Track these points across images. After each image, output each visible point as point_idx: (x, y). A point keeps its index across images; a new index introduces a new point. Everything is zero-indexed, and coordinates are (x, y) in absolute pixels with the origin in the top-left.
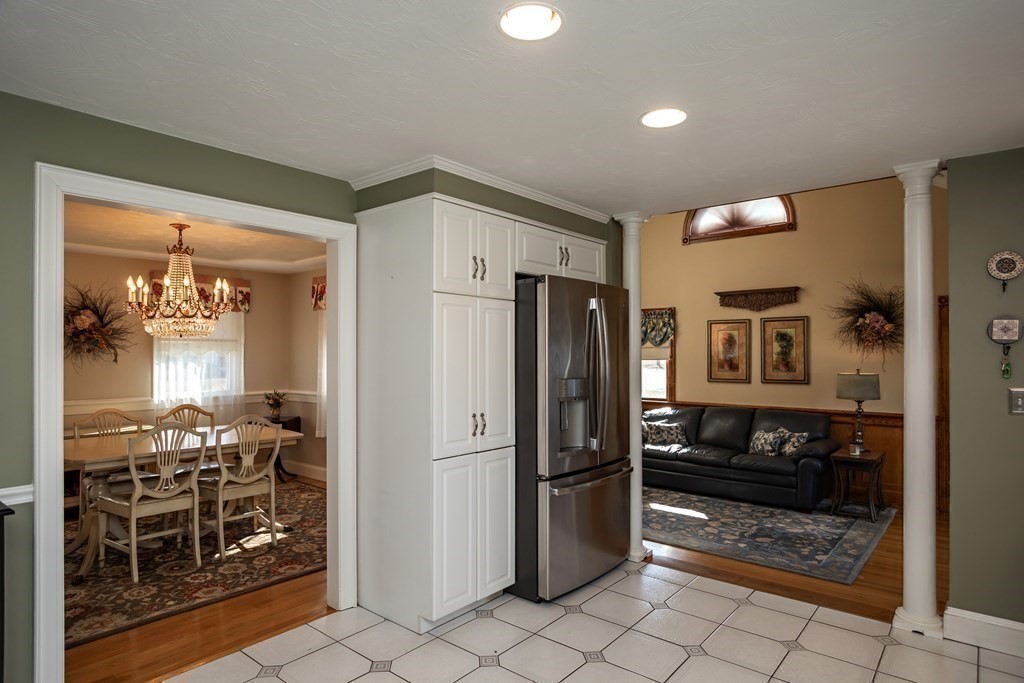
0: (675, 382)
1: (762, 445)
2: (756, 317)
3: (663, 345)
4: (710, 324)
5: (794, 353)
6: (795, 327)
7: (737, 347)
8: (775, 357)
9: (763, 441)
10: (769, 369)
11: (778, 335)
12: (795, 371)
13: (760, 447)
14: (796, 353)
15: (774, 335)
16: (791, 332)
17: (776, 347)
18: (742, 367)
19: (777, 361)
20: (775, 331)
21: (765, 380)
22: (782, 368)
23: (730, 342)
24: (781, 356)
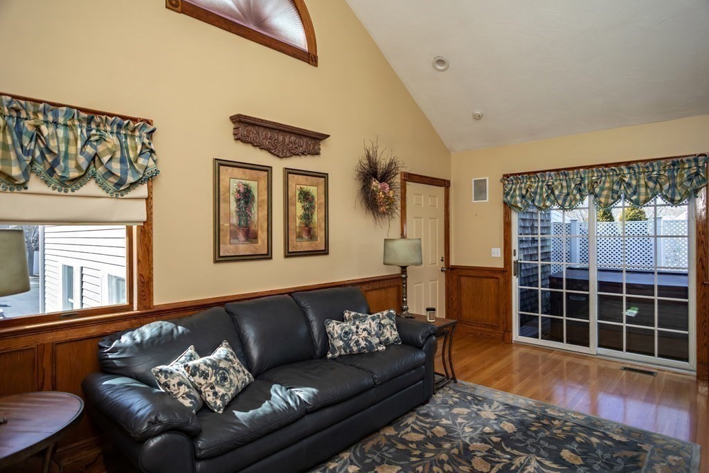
0: (151, 269)
1: (366, 339)
2: (278, 165)
3: (131, 194)
4: (220, 164)
5: (315, 217)
6: (316, 185)
7: (255, 205)
8: (298, 221)
9: (365, 334)
10: (293, 237)
11: (301, 193)
12: (317, 240)
13: (363, 343)
14: (317, 217)
15: (298, 192)
16: (313, 190)
17: (299, 209)
18: (262, 236)
19: (300, 227)
20: (298, 187)
21: (289, 254)
22: (305, 236)
23: (246, 196)
24: (304, 221)
